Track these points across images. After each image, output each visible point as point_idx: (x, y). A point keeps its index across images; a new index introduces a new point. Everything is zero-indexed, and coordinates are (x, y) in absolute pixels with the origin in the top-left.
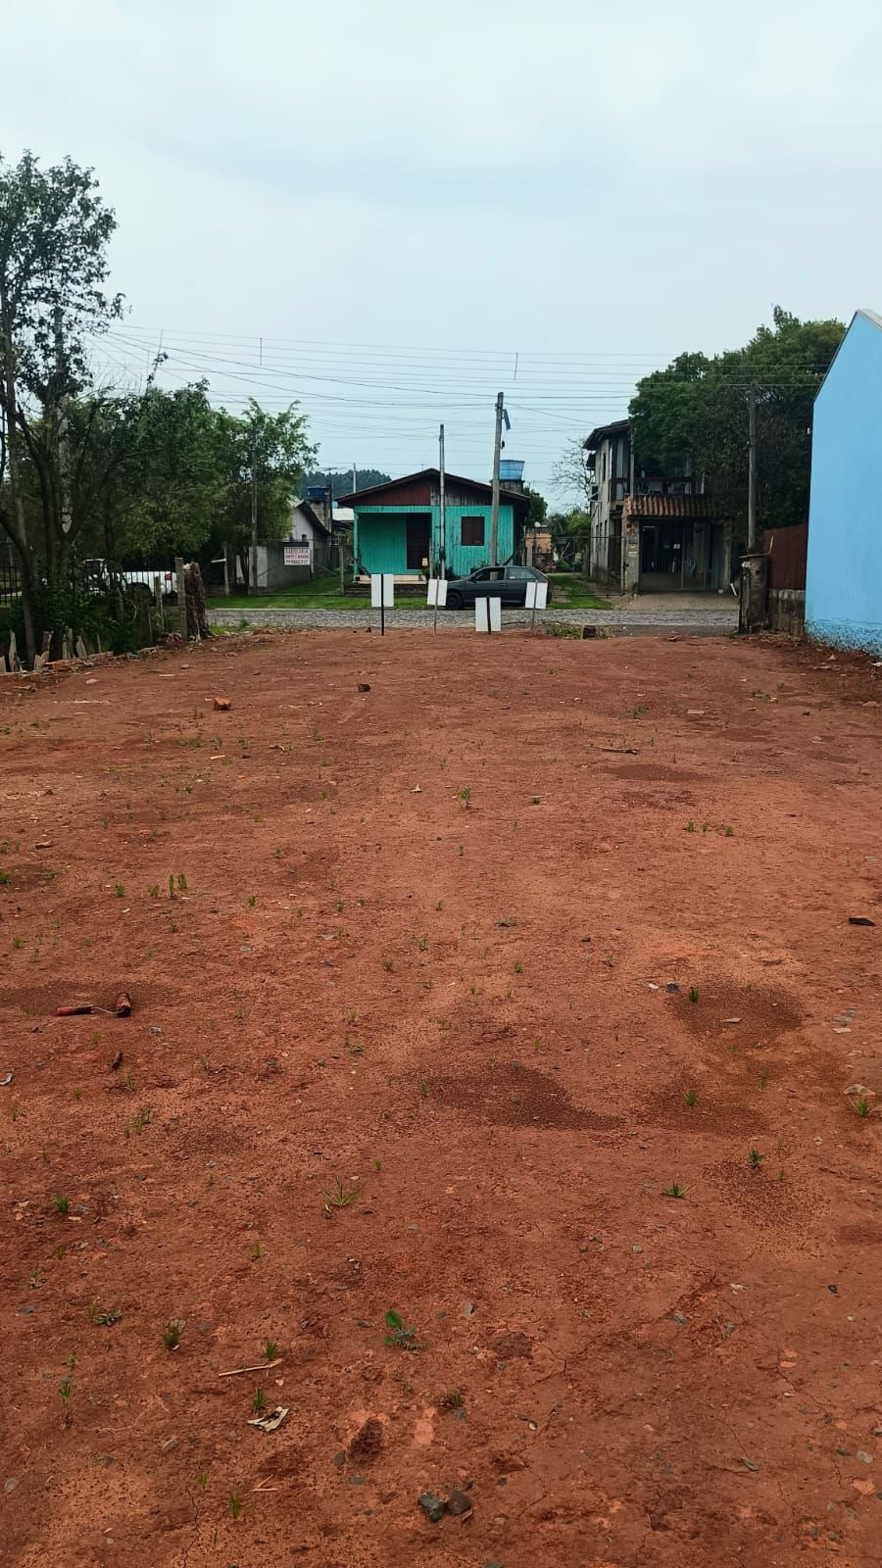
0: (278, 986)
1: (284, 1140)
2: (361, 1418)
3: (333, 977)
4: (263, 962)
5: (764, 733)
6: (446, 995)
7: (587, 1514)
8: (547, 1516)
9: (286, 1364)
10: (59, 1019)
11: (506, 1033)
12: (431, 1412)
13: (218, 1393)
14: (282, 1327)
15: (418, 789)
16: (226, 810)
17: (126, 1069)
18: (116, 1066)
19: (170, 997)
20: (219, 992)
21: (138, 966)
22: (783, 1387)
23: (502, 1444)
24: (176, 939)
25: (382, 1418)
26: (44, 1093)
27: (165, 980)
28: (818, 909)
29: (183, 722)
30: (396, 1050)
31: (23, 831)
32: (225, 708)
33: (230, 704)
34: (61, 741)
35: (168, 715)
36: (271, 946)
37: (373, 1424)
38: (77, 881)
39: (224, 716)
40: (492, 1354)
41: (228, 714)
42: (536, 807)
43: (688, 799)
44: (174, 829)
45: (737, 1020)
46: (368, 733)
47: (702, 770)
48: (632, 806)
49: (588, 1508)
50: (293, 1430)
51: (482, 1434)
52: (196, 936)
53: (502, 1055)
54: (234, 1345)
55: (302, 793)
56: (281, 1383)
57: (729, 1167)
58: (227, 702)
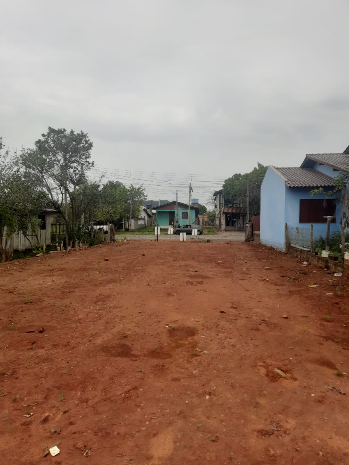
0: (80, 326)
1: (62, 360)
2: (46, 415)
3: (93, 324)
4: (79, 321)
5: (233, 267)
6: (119, 328)
7: (83, 432)
8: (75, 433)
9: (37, 404)
10: (26, 333)
11: (126, 337)
12: (62, 413)
13: (20, 410)
14: (39, 397)
15: (141, 280)
16: (93, 285)
17: (35, 345)
18: (33, 344)
19: (54, 328)
20: (66, 327)
21: (50, 322)
22: (139, 410)
23: (72, 420)
24: (62, 316)
25: (51, 415)
26: (14, 350)
27: (55, 325)
28: (215, 309)
29: (95, 263)
30: (99, 341)
31: (41, 290)
32: (107, 260)
33: (108, 259)
34: (64, 268)
35: (92, 262)
36: (83, 317)
37: (49, 416)
38: (48, 302)
39: (106, 262)
40: (79, 402)
41: (107, 261)
42: (165, 284)
43: (201, 283)
44: (76, 290)
45: (181, 334)
46: (138, 266)
47: (210, 276)
48: (187, 284)
49: (84, 431)
50: (32, 417)
51: (70, 417)
52: (67, 315)
53: (123, 342)
54: (28, 401)
55: (113, 281)
56: (34, 408)
57: (157, 366)
58: (107, 259)
